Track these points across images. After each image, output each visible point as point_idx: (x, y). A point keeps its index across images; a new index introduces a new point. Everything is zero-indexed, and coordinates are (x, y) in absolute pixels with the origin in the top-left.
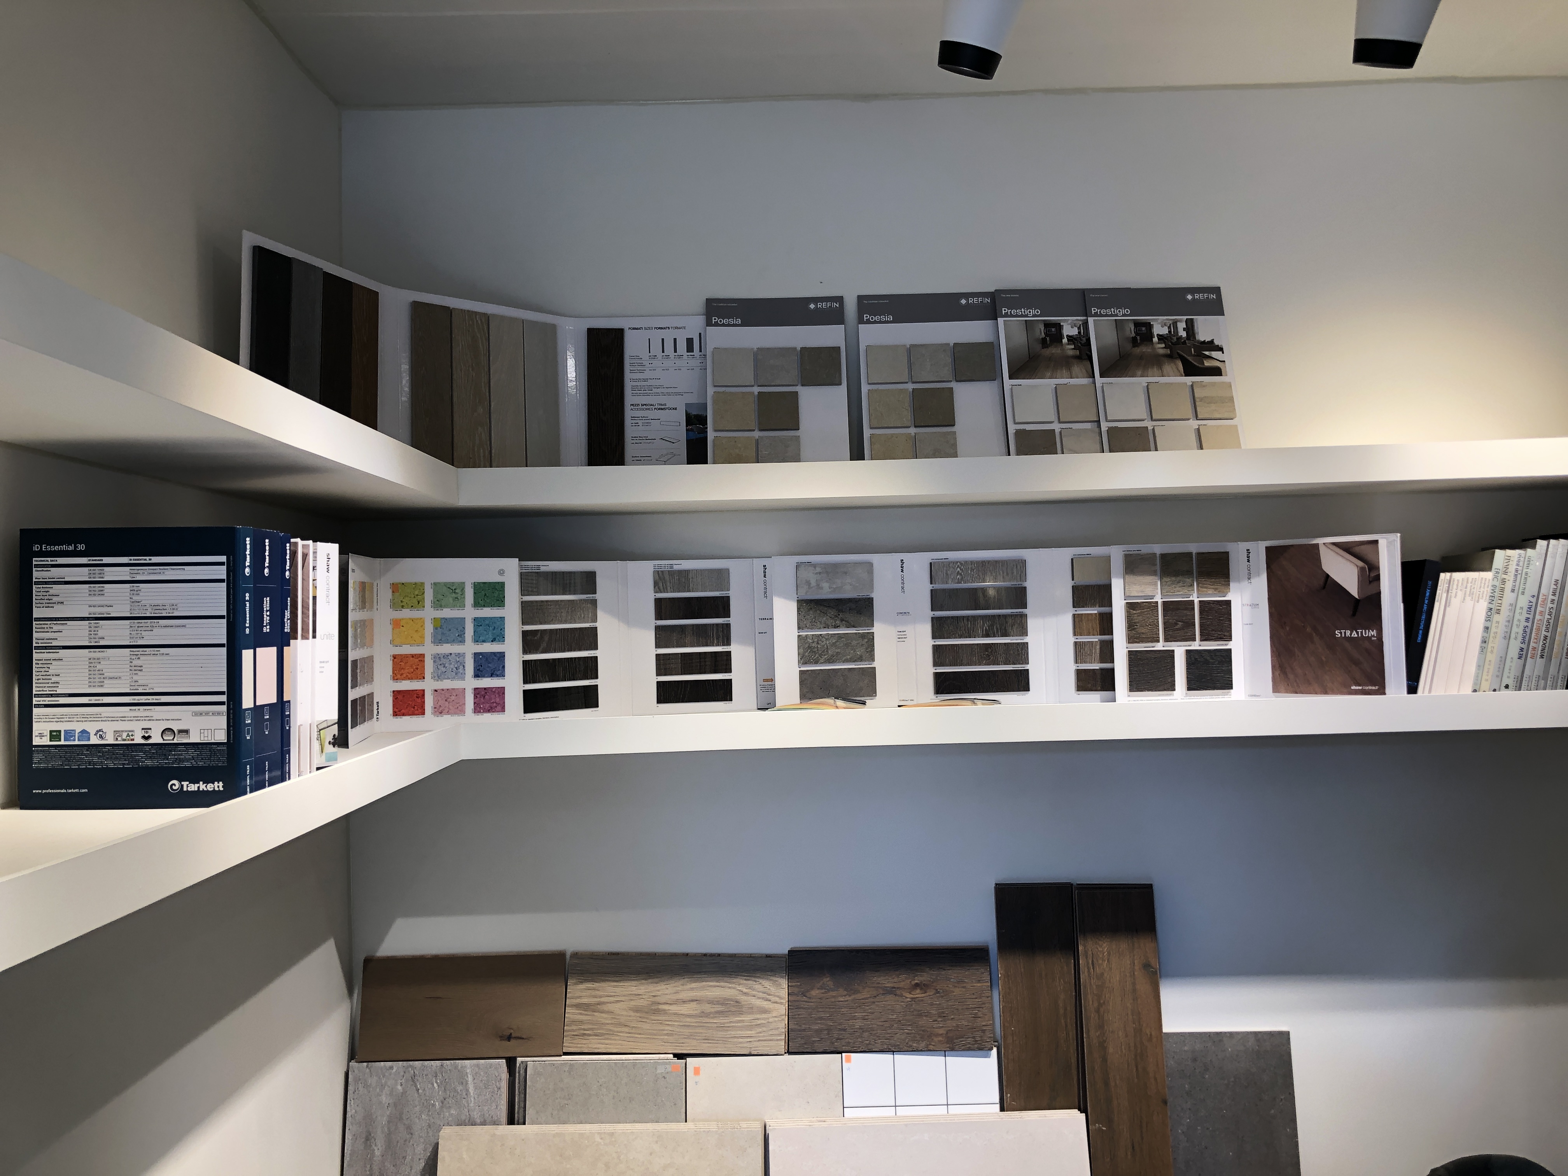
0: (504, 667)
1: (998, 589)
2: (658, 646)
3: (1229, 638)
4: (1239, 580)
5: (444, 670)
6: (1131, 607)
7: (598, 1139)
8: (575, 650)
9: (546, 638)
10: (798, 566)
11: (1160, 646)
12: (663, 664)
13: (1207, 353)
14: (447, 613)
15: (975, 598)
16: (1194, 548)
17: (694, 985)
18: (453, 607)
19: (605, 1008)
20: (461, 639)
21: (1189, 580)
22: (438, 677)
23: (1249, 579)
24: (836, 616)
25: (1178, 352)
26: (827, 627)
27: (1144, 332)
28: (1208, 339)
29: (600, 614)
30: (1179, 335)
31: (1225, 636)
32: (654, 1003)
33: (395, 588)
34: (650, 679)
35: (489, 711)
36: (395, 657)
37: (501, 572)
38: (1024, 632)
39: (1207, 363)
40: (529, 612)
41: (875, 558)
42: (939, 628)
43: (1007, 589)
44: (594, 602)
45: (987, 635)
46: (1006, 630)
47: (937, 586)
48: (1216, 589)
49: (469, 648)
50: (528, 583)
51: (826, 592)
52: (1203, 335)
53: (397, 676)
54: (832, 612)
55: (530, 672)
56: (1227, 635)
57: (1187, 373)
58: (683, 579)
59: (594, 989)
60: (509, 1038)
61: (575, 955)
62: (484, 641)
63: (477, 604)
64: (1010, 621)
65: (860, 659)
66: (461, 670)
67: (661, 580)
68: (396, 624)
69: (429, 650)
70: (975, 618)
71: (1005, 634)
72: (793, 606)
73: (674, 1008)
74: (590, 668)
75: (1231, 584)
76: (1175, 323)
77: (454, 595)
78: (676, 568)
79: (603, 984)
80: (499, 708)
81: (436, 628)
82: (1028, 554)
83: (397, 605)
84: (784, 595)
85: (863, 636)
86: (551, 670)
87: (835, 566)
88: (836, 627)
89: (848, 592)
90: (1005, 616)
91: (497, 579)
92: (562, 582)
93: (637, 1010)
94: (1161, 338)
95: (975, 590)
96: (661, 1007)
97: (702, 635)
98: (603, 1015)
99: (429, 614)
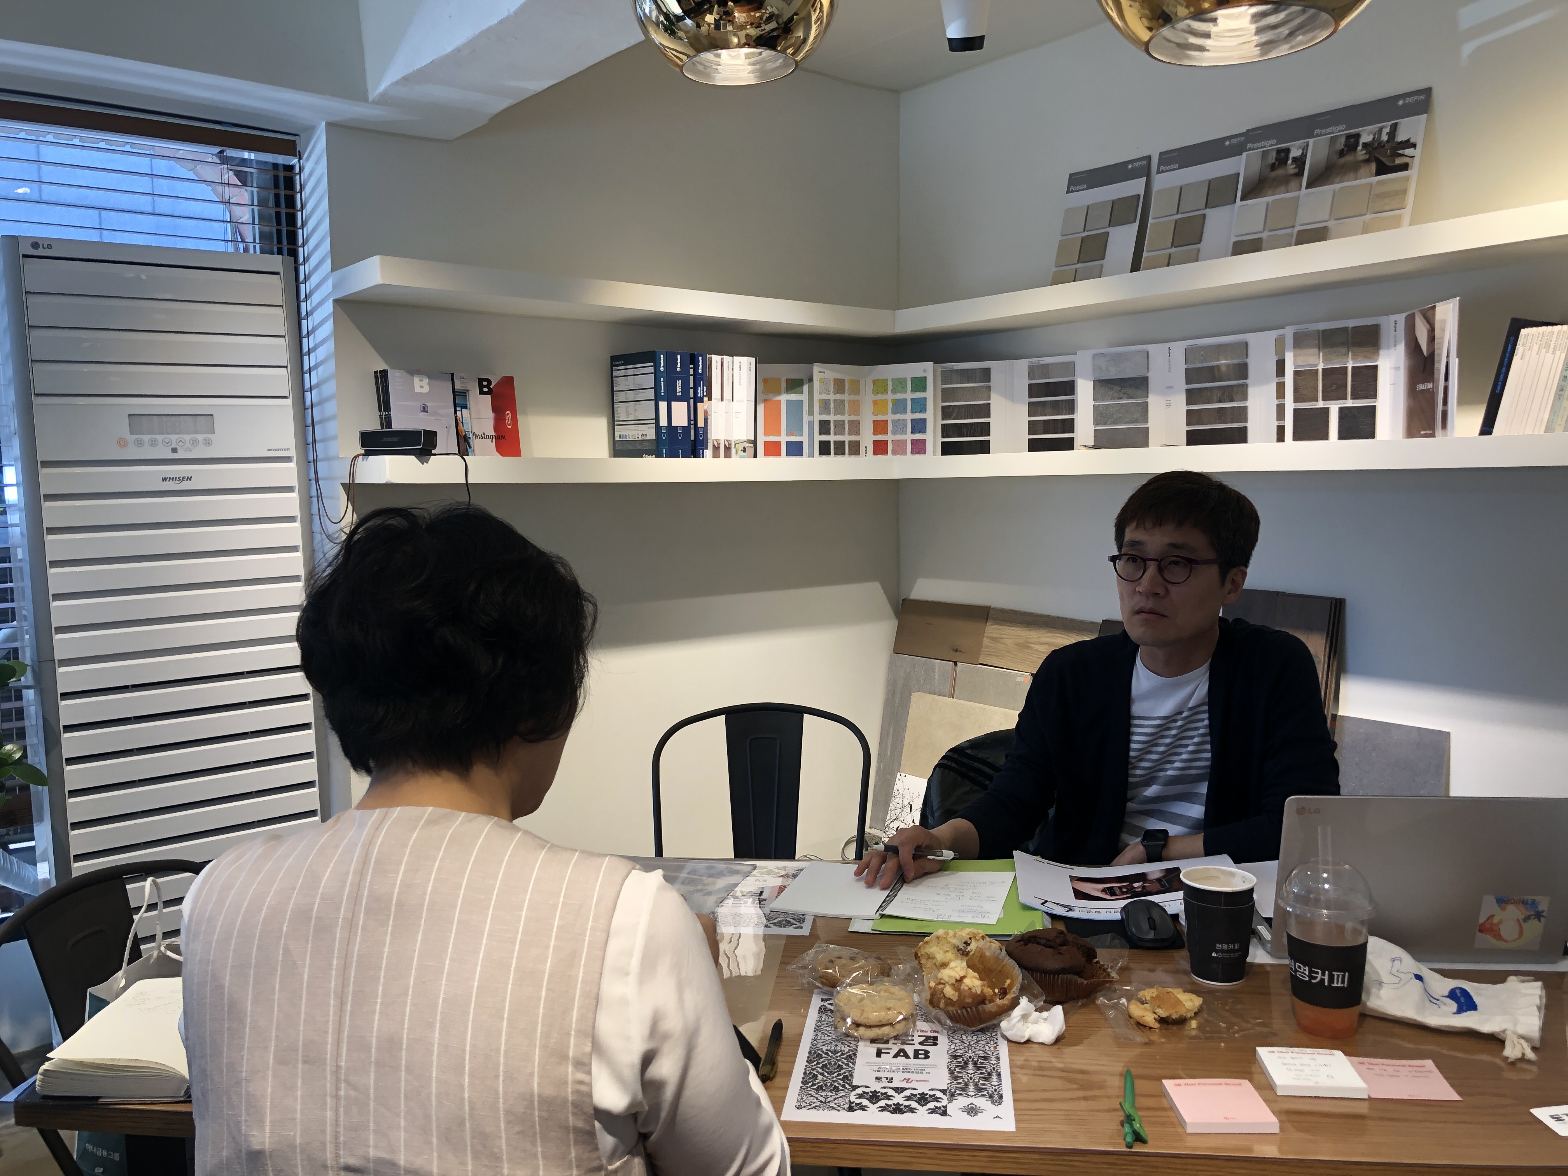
0: (926, 427)
1: (1228, 366)
2: (1029, 416)
3: (1374, 396)
4: (1388, 348)
5: (897, 429)
6: (1297, 374)
7: (977, 711)
8: (975, 418)
9: (956, 411)
10: (1094, 356)
11: (1320, 404)
12: (1033, 427)
13: (1400, 152)
14: (899, 396)
15: (1212, 373)
16: (1351, 323)
17: (1049, 634)
18: (901, 392)
19: (1003, 641)
20: (905, 411)
21: (1343, 350)
22: (894, 433)
23: (1395, 346)
24: (1120, 391)
25: (1375, 157)
26: (1113, 399)
27: (1352, 141)
28: (1404, 139)
29: (993, 395)
30: (1381, 139)
31: (1370, 394)
32: (1028, 642)
33: (874, 382)
34: (1025, 437)
35: (918, 453)
36: (874, 421)
37: (925, 371)
38: (1245, 398)
39: (1398, 161)
40: (947, 394)
41: (1150, 348)
42: (1192, 396)
43: (1234, 365)
44: (989, 388)
45: (1220, 401)
46: (1232, 396)
47: (1191, 366)
48: (1365, 357)
49: (909, 416)
50: (947, 377)
51: (1113, 374)
52: (1401, 137)
53: (875, 432)
54: (1117, 388)
55: (946, 431)
56: (1372, 393)
57: (1379, 173)
58: (1045, 369)
59: (1000, 629)
60: (956, 651)
61: (994, 608)
62: (916, 412)
63: (913, 391)
64: (1235, 389)
65: (1136, 421)
66: (905, 429)
67: (1032, 371)
68: (875, 403)
69: (890, 417)
70: (1212, 388)
71: (1232, 400)
72: (1091, 384)
73: (1037, 647)
74: (985, 429)
75: (1382, 352)
76: (1380, 130)
77: (901, 385)
78: (1042, 363)
79: (1004, 627)
80: (923, 451)
81: (893, 405)
82: (1250, 338)
83: (876, 392)
84: (1085, 378)
85: (1138, 404)
86: (959, 430)
87: (1119, 355)
88: (1120, 398)
89: (1129, 372)
90: (1232, 386)
91: (922, 375)
92: (968, 376)
93: (1018, 644)
94: (1365, 145)
95: (1213, 367)
96: (1031, 645)
97: (1056, 407)
98: (1002, 645)
99: (890, 397)
